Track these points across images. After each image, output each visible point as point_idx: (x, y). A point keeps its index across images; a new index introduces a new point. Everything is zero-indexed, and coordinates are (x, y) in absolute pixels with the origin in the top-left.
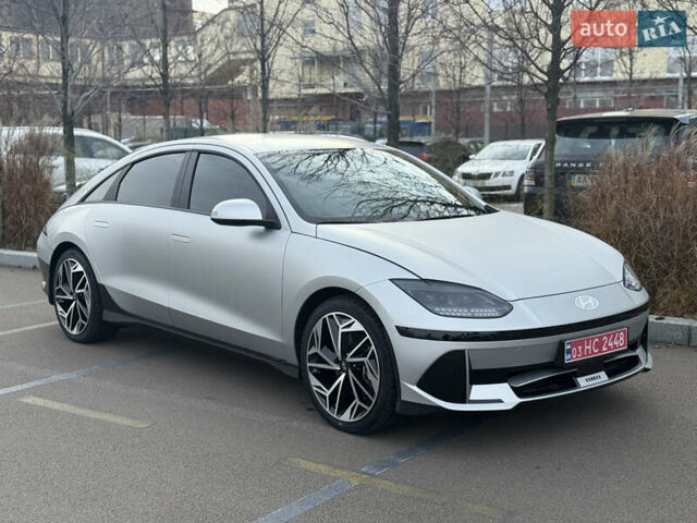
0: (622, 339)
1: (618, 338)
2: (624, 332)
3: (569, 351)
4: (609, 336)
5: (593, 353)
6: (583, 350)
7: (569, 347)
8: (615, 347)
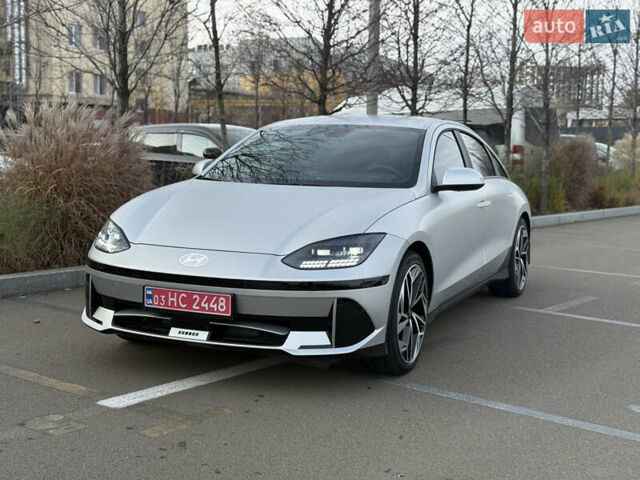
0: (223, 304)
1: (217, 302)
2: (226, 298)
3: (150, 297)
4: (202, 297)
5: (179, 306)
6: (166, 299)
7: (150, 292)
8: (212, 309)
